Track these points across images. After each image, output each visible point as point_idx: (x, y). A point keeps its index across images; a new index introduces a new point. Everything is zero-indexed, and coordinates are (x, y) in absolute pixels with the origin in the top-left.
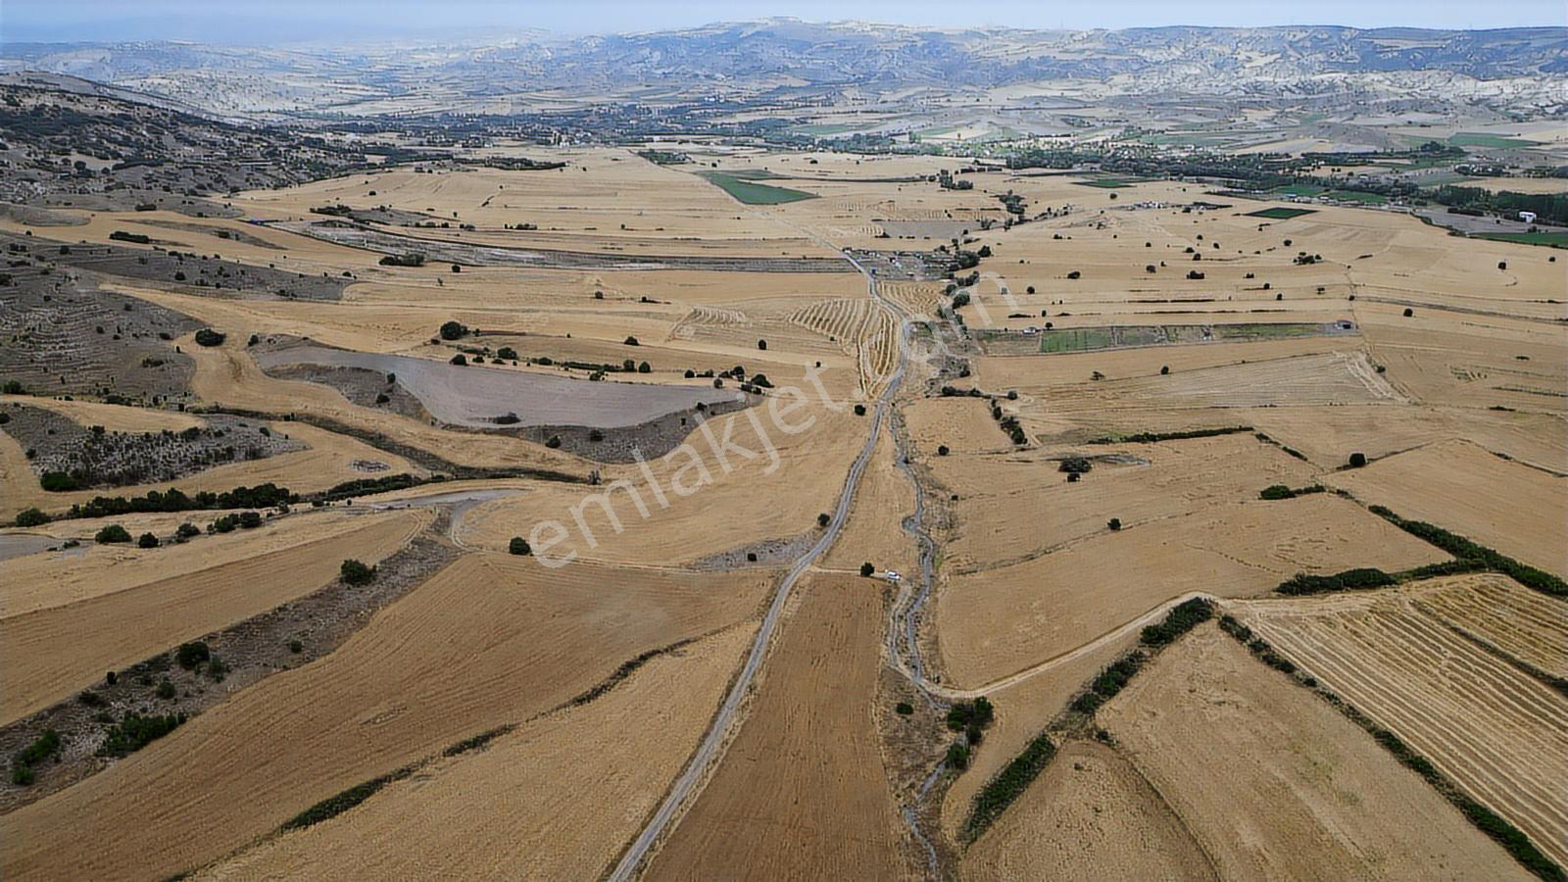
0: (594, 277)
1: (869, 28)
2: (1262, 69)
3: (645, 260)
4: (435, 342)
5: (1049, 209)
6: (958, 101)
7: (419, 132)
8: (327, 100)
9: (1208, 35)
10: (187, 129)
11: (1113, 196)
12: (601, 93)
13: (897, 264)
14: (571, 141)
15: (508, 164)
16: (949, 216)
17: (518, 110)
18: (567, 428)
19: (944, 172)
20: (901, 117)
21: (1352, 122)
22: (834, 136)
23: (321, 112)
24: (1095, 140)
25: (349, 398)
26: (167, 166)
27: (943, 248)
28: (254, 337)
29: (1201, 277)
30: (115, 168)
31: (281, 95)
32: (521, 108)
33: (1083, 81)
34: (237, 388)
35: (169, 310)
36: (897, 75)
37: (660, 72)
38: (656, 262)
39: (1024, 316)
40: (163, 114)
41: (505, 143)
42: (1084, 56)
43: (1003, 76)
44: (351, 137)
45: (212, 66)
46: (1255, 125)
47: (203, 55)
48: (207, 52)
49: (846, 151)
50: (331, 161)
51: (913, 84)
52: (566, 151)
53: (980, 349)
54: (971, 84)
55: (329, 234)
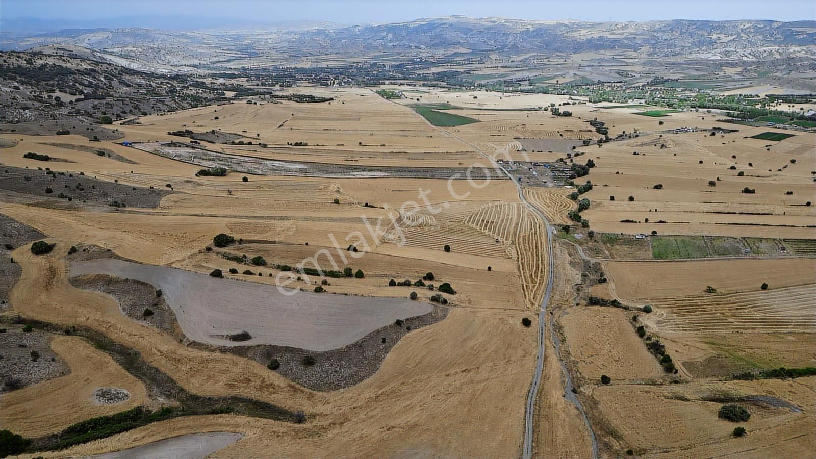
0: (335, 184)
1: (503, 21)
2: (727, 44)
3: (371, 169)
4: (209, 249)
5: (624, 132)
6: (554, 61)
7: (259, 78)
8: (217, 59)
9: (693, 25)
10: (127, 77)
11: (661, 123)
12: (359, 56)
13: (534, 173)
14: (340, 84)
15: (301, 99)
16: (561, 135)
17: (314, 65)
18: (287, 349)
19: (553, 105)
20: (523, 70)
21: (790, 76)
22: (486, 81)
23: (212, 66)
24: (637, 85)
25: (124, 309)
26: (109, 99)
27: (561, 160)
28: (73, 248)
29: (753, 192)
30: (77, 101)
31: (193, 57)
32: (316, 64)
33: (624, 50)
34: (43, 297)
35: (21, 224)
36: (519, 46)
37: (391, 44)
38: (378, 170)
39: (632, 222)
40: (115, 69)
41: (304, 85)
42: (623, 36)
43: (578, 47)
44: (221, 80)
45: (162, 41)
46: (731, 76)
47: (158, 35)
48: (160, 34)
49: (493, 90)
50: (205, 95)
51: (529, 52)
52: (336, 90)
53: (607, 253)
54: (560, 52)
55: (171, 152)
